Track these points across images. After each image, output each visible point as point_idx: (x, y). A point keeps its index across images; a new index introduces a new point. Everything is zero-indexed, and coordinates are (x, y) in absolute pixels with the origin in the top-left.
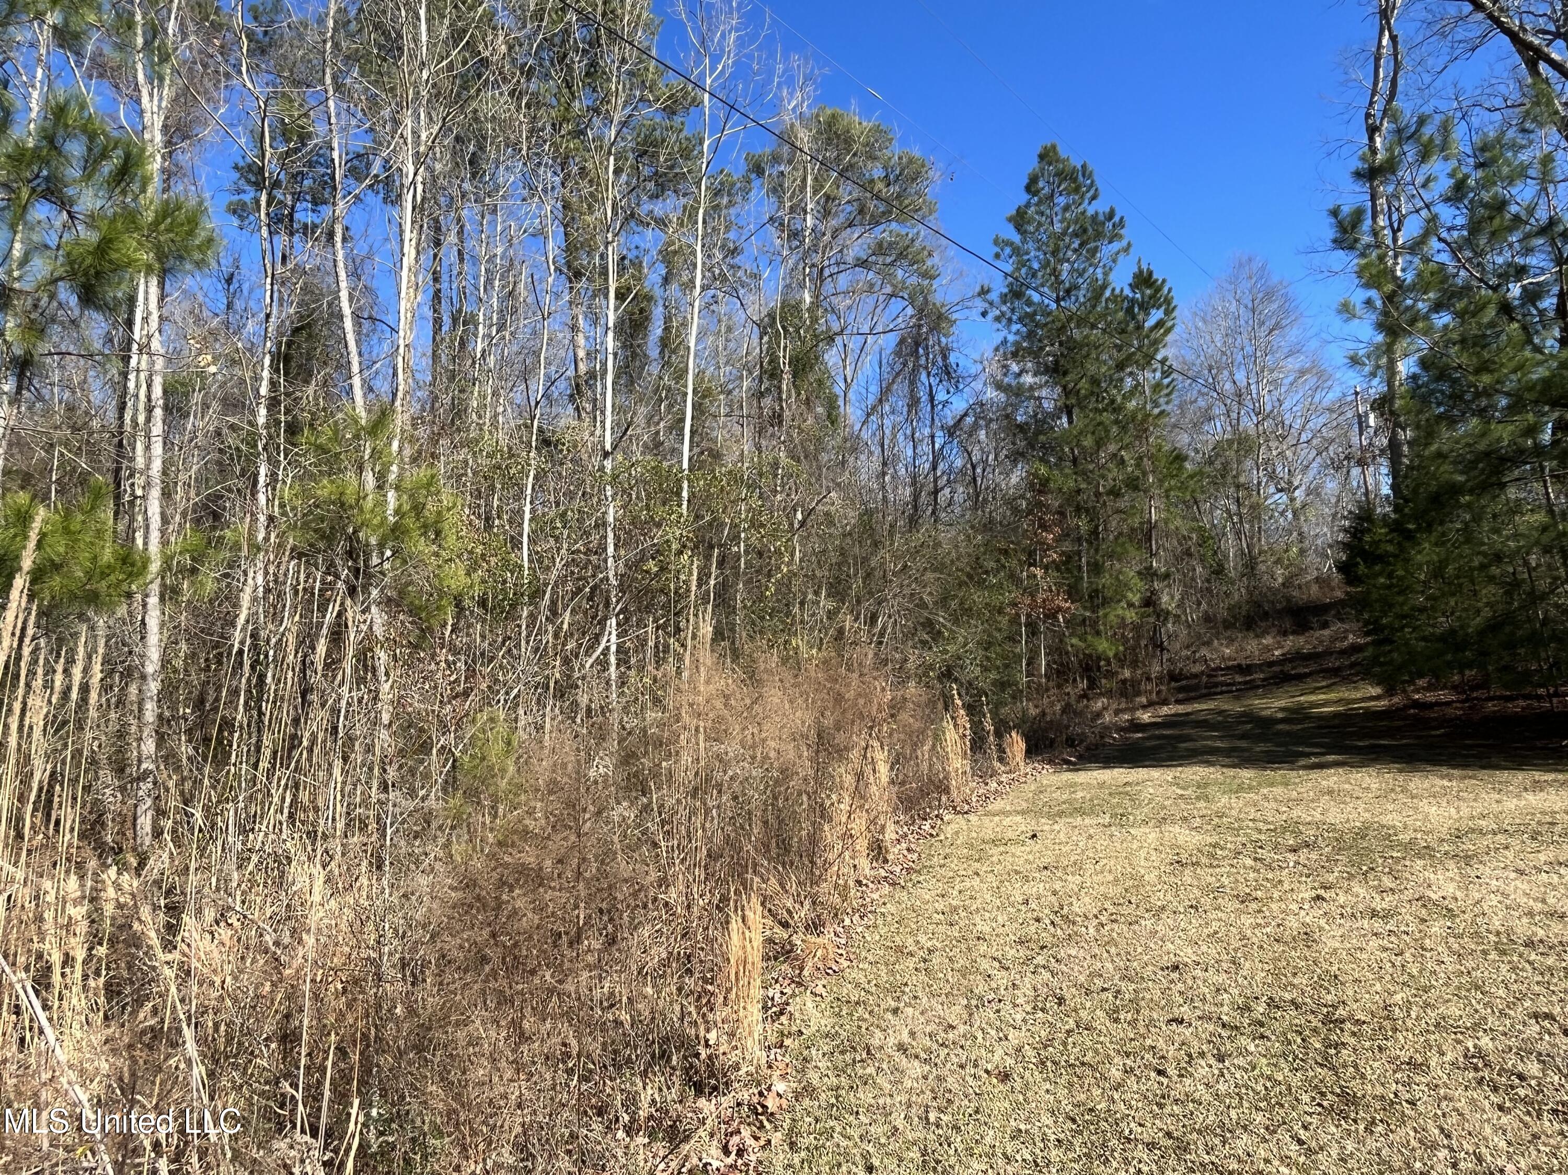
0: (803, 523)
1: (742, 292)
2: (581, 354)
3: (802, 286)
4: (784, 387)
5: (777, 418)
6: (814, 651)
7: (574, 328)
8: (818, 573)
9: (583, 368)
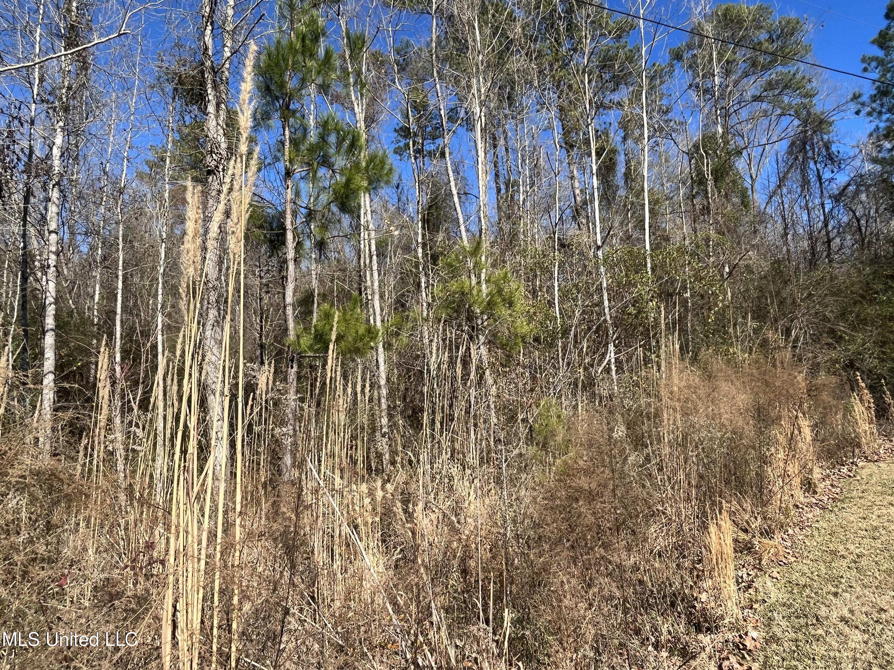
0: (730, 274)
1: (674, 135)
2: (577, 192)
3: (715, 123)
4: (709, 189)
5: (706, 210)
6: (747, 355)
7: (572, 178)
8: (744, 305)
9: (578, 199)
